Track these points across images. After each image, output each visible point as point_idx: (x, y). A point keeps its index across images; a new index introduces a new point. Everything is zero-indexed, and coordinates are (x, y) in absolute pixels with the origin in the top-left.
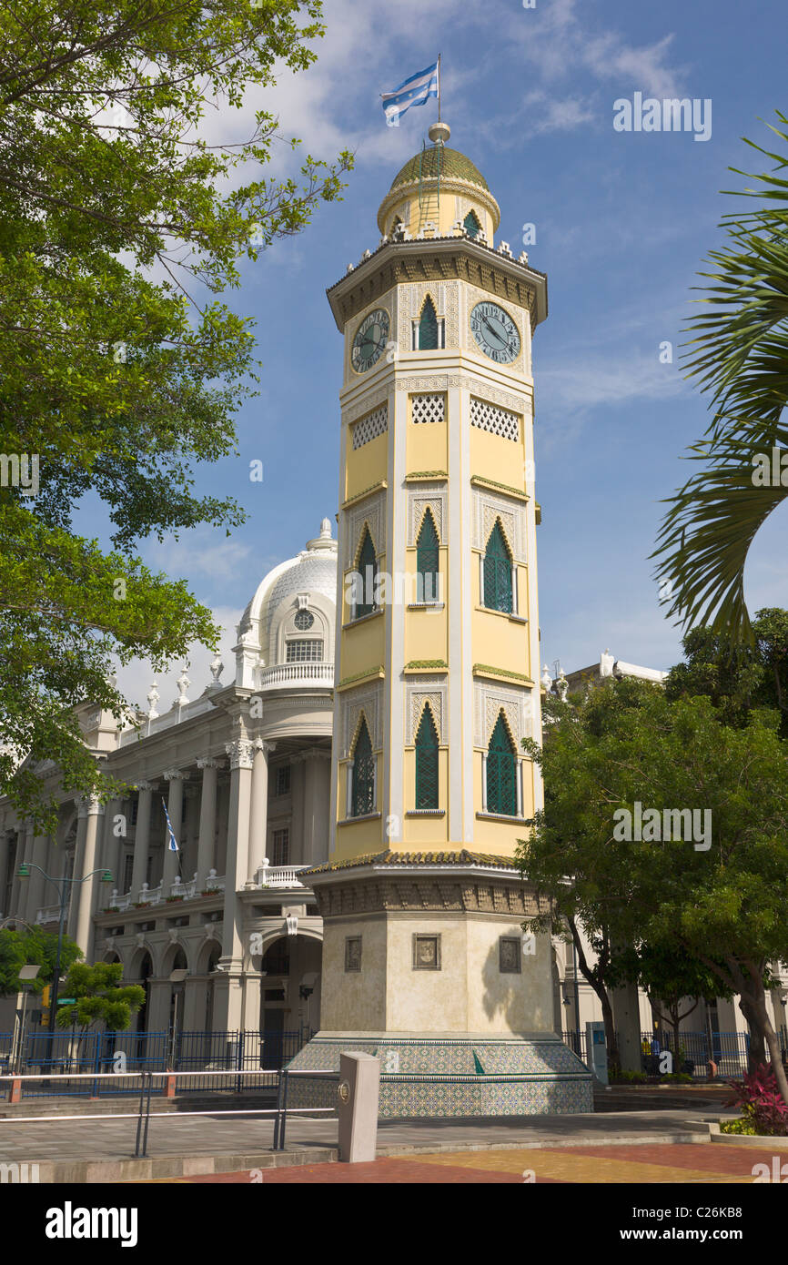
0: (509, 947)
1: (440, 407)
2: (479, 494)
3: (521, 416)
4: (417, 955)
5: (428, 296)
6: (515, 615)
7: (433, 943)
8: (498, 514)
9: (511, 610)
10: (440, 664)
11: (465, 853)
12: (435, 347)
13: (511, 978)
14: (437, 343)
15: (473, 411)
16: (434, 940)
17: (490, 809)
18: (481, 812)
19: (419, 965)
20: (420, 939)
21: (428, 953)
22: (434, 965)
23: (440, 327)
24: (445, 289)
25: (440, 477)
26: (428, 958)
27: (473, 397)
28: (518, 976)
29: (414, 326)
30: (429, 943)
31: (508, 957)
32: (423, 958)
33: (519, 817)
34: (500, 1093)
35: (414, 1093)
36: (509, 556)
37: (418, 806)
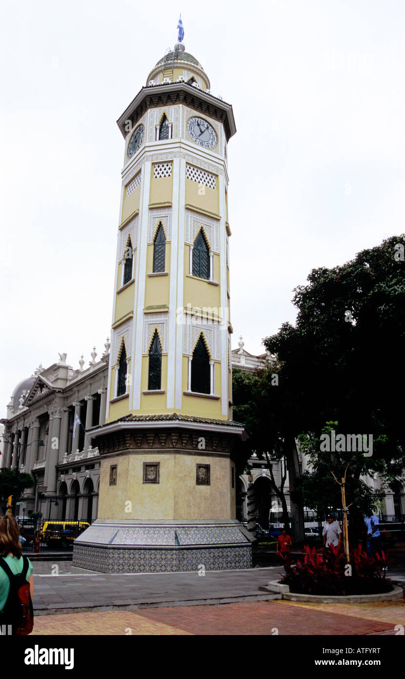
0: (203, 470)
1: (169, 169)
2: (190, 214)
3: (217, 176)
4: (146, 475)
5: (164, 114)
6: (211, 280)
7: (155, 467)
8: (202, 225)
9: (208, 276)
10: (164, 306)
11: (175, 415)
12: (167, 138)
13: (203, 488)
14: (168, 136)
15: (188, 171)
16: (156, 466)
17: (192, 390)
18: (186, 391)
19: (147, 480)
20: (147, 466)
21: (151, 474)
22: (155, 481)
23: (170, 129)
24: (173, 110)
25: (167, 205)
26: (151, 477)
27: (187, 163)
28: (208, 487)
29: (156, 129)
30: (153, 468)
31: (202, 476)
32: (149, 477)
33: (212, 394)
34: (190, 556)
36: (208, 248)
37: (149, 388)
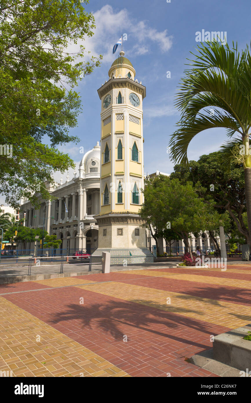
0: (137, 230)
1: (123, 117)
2: (131, 136)
3: (140, 119)
4: (118, 232)
5: (120, 91)
6: (138, 162)
7: (121, 230)
8: (135, 140)
9: (138, 161)
10: (123, 172)
11: (128, 212)
12: (122, 103)
13: (137, 237)
14: (122, 102)
15: (130, 117)
16: (122, 229)
17: (133, 203)
18: (131, 203)
19: (118, 234)
20: (119, 229)
21: (120, 232)
22: (122, 234)
23: (122, 99)
24: (123, 90)
25: (122, 132)
26: (120, 233)
27: (129, 114)
28: (139, 236)
29: (117, 98)
30: (120, 230)
31: (136, 233)
32: (119, 233)
33: (139, 204)
34: (135, 259)
35: (117, 260)
36: (137, 149)
37: (118, 202)
